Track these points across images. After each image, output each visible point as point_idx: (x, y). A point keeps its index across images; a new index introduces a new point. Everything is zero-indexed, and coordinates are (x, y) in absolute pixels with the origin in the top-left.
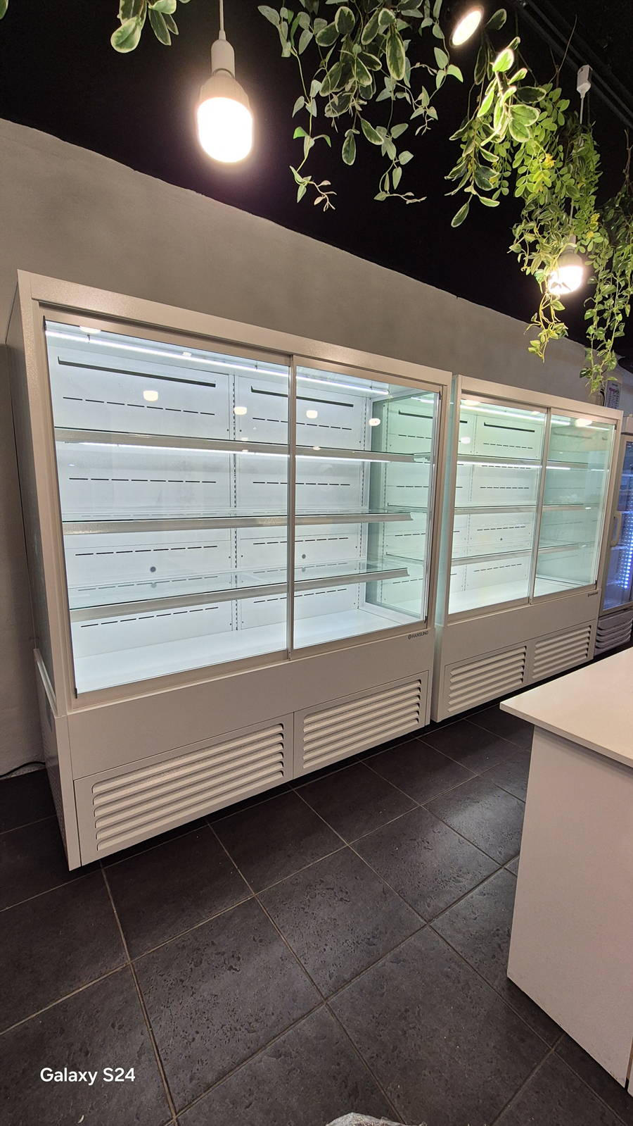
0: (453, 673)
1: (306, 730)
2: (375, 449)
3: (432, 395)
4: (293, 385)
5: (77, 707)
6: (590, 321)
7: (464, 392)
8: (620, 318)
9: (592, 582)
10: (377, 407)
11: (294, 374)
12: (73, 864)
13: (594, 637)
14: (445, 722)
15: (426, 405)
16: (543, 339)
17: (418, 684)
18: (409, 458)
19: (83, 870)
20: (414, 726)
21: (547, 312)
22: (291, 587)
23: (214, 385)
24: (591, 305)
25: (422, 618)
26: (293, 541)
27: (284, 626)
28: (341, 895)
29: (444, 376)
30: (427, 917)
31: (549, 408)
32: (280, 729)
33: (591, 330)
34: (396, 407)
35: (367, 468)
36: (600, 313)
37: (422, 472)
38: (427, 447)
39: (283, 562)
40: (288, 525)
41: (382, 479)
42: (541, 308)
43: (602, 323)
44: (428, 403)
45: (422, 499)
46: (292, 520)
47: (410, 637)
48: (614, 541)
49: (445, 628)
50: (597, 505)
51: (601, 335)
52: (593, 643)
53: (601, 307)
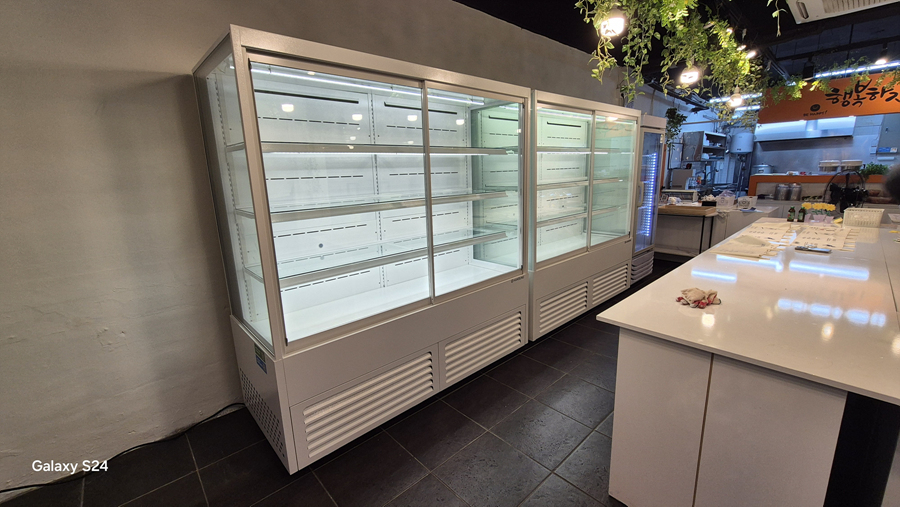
0: (542, 305)
1: (447, 355)
2: (474, 145)
3: (517, 105)
4: (425, 101)
5: (288, 353)
6: (626, 53)
7: (539, 102)
8: (645, 51)
9: (627, 233)
10: (473, 113)
11: (425, 95)
12: (293, 470)
13: (630, 271)
14: (538, 340)
15: (513, 112)
16: (601, 68)
17: (519, 315)
18: (502, 151)
19: (300, 473)
20: (518, 345)
21: (602, 50)
22: (431, 251)
23: (357, 102)
24: (626, 42)
25: (519, 267)
26: (431, 216)
27: (427, 279)
28: (491, 463)
29: (525, 91)
30: (551, 468)
31: (594, 111)
32: (429, 356)
33: (626, 59)
34: (487, 113)
35: (470, 159)
36: (631, 47)
37: (512, 162)
38: (515, 142)
39: (424, 232)
40: (426, 205)
41: (480, 167)
42: (599, 47)
43: (633, 54)
44: (514, 110)
45: (514, 180)
46: (429, 201)
47: (512, 281)
48: (640, 203)
49: (535, 273)
50: (625, 178)
51: (632, 62)
52: (630, 276)
53: (632, 43)
